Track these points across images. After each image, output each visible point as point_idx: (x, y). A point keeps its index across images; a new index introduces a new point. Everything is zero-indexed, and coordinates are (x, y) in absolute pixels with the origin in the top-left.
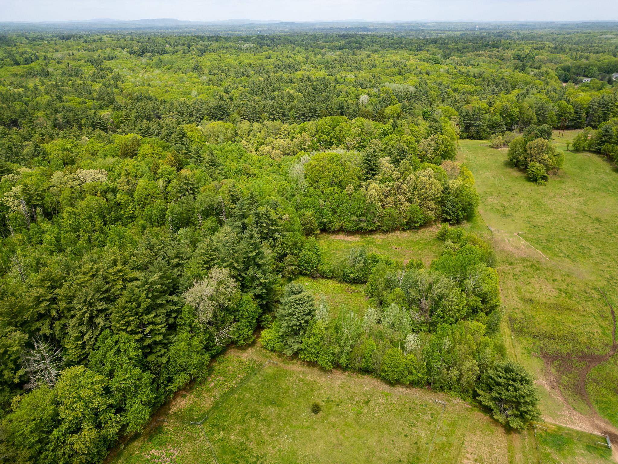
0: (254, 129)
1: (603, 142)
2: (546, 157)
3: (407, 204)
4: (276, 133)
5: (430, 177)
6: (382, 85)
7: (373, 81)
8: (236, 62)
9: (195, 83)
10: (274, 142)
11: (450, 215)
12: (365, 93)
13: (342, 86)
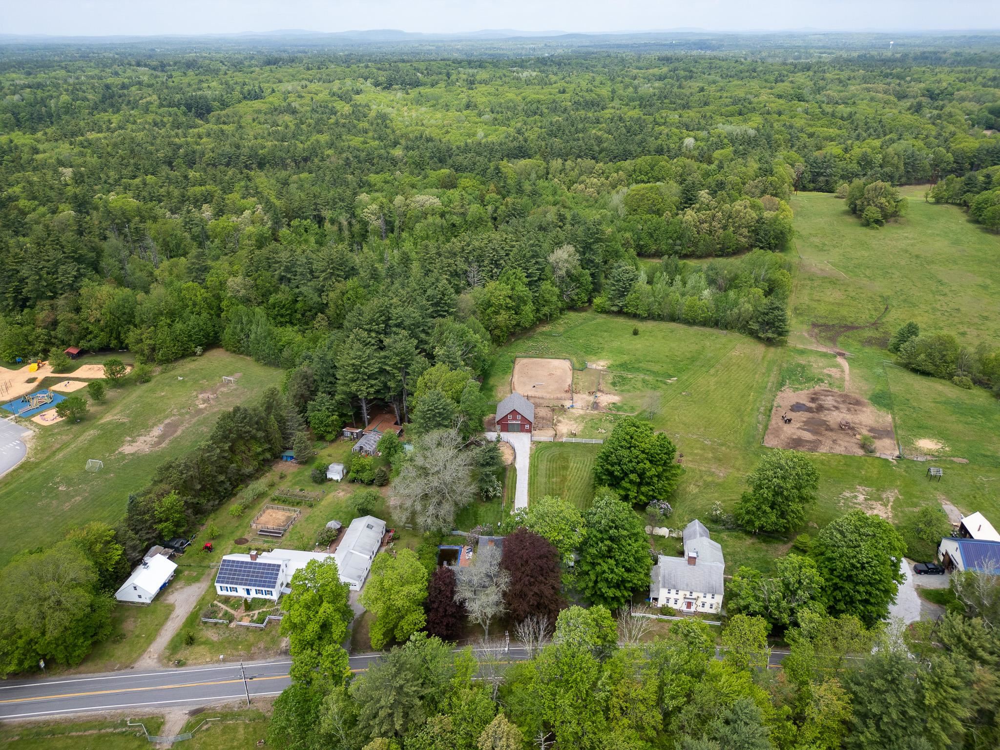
0: (567, 167)
1: (965, 192)
2: (883, 200)
3: (721, 231)
4: (590, 172)
5: (745, 207)
6: (714, 126)
7: (703, 122)
8: (520, 98)
9: (477, 123)
10: (588, 181)
11: (762, 242)
12: (689, 136)
13: (663, 127)
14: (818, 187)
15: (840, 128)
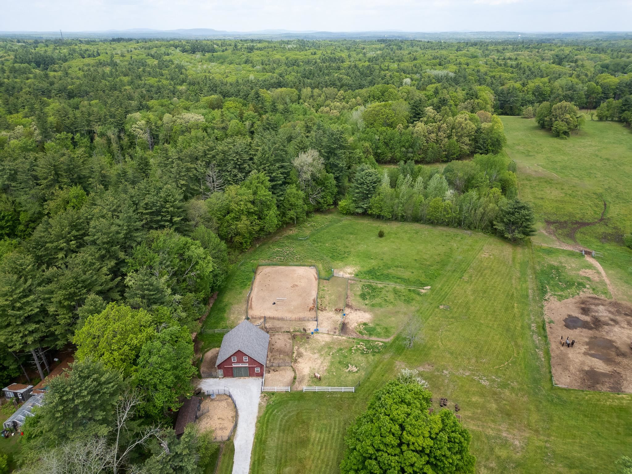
0: (315, 94)
1: (624, 111)
2: (568, 116)
3: (446, 140)
4: (334, 98)
5: (466, 120)
6: (423, 71)
7: (415, 69)
9: (250, 71)
10: (332, 104)
11: (481, 149)
12: (406, 77)
13: (387, 72)
14: (504, 112)
15: (512, 73)
